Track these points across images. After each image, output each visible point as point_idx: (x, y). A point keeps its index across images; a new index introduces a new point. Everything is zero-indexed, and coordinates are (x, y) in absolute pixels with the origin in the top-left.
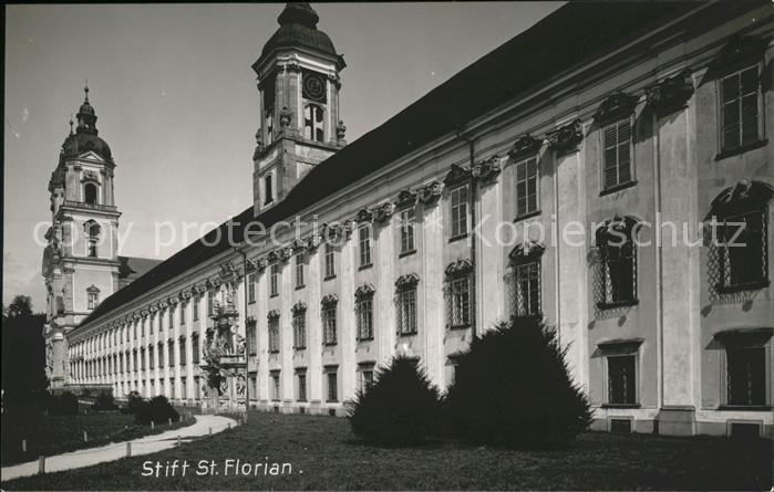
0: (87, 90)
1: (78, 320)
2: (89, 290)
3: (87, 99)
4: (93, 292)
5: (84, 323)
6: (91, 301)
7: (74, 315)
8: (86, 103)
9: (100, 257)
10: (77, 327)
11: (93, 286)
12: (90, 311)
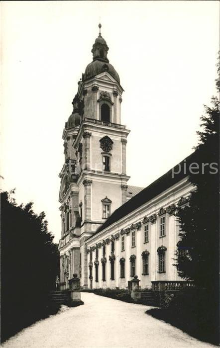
0: (100, 26)
1: (94, 228)
2: (103, 201)
3: (100, 34)
4: (107, 202)
5: (99, 230)
6: (105, 212)
7: (91, 223)
8: (100, 36)
9: (112, 171)
10: (94, 234)
11: (106, 198)
12: (104, 221)
